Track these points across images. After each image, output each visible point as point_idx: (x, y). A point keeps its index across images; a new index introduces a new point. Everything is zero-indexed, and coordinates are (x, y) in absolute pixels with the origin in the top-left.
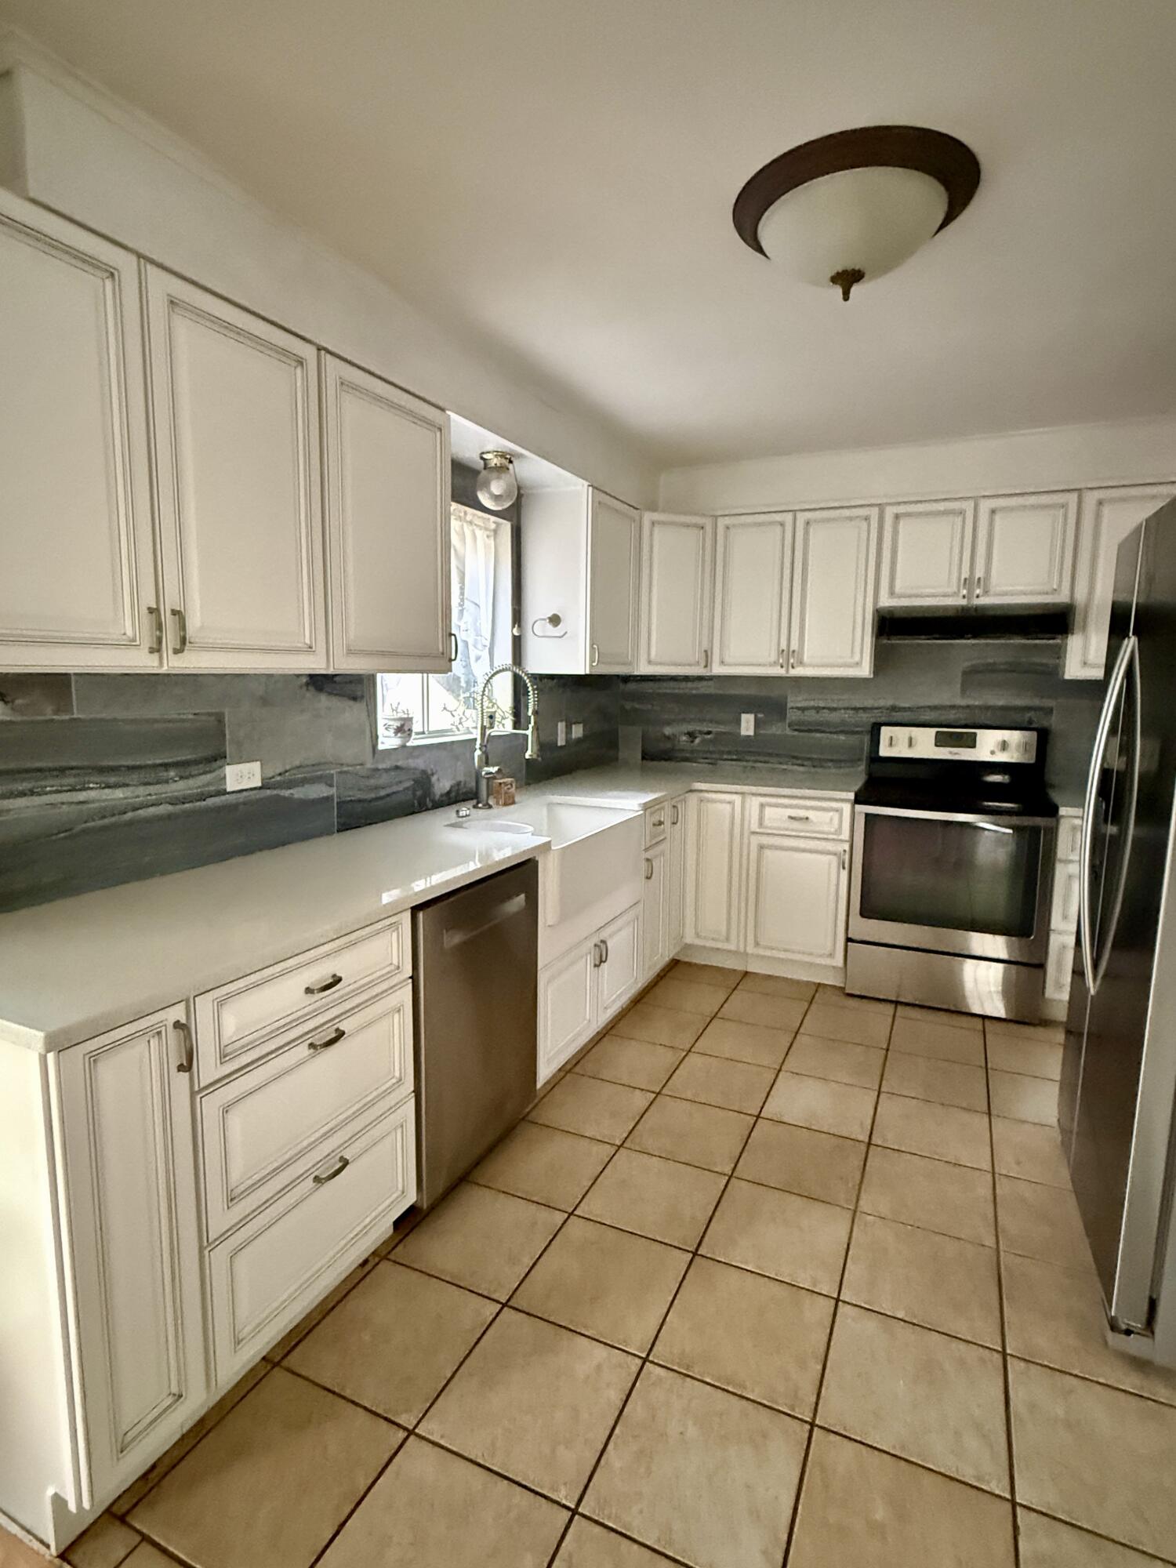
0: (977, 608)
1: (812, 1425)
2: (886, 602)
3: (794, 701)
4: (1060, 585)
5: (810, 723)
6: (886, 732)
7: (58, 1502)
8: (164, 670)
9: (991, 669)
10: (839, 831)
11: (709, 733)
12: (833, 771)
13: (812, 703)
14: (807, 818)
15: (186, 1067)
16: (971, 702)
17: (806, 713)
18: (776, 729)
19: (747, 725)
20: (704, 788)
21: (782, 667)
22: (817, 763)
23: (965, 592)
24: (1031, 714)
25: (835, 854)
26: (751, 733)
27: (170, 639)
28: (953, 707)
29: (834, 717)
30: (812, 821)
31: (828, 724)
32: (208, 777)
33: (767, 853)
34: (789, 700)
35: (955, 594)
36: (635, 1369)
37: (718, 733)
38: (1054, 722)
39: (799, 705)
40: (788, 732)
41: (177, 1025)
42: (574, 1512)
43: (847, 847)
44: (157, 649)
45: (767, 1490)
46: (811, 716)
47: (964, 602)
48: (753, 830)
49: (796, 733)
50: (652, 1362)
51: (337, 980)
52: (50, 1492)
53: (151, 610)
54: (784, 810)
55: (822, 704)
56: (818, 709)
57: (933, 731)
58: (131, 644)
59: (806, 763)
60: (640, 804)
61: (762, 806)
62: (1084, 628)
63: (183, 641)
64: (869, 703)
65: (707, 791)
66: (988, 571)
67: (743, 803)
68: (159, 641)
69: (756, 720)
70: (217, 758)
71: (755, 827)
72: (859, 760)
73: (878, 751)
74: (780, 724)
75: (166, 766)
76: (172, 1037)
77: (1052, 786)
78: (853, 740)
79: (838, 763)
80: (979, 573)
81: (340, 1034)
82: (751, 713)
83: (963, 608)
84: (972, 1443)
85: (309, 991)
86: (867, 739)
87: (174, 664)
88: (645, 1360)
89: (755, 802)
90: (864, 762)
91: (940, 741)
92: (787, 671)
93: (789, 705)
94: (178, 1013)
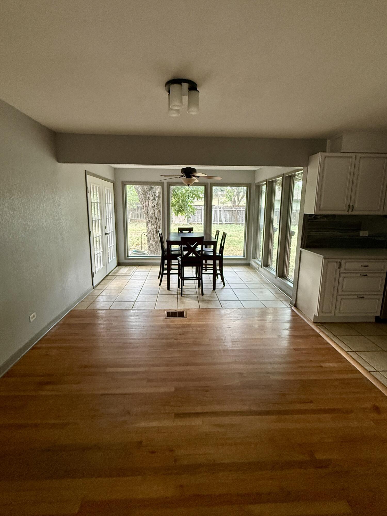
7: (315, 315)
8: (349, 214)
15: (339, 268)
27: (351, 210)
32: (357, 233)
41: (339, 262)
44: (348, 211)
51: (367, 266)
52: (314, 314)
53: (348, 205)
58: (345, 210)
63: (353, 209)
68: (349, 209)
70: (359, 230)
75: (349, 230)
76: (338, 263)
81: (367, 275)
85: (362, 266)
87: (351, 213)
94: (340, 260)
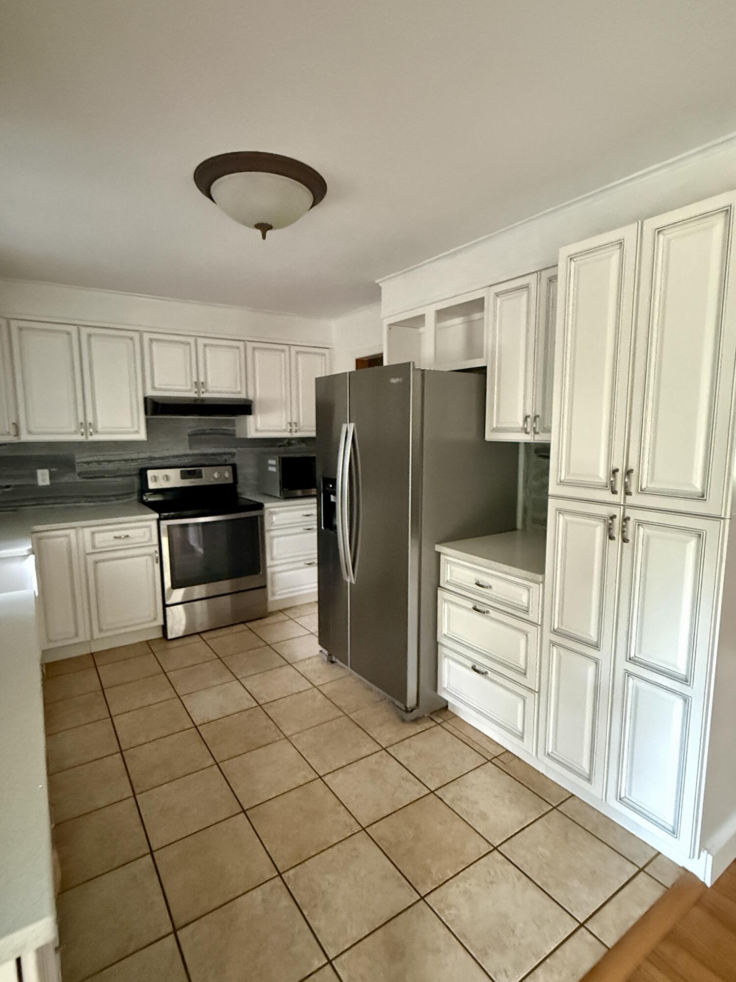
0: (203, 400)
1: (364, 829)
2: (150, 393)
3: (80, 458)
4: (241, 389)
5: (95, 472)
6: (150, 473)
9: (203, 433)
10: (150, 540)
11: (8, 487)
12: (115, 502)
13: (95, 458)
14: (128, 536)
16: (195, 452)
17: (90, 465)
18: (68, 479)
19: (43, 478)
20: (42, 529)
21: (82, 434)
22: (104, 498)
23: (196, 390)
24: (226, 457)
25: (150, 555)
26: (48, 482)
28: (186, 455)
29: (110, 467)
30: (130, 537)
31: (107, 472)
33: (100, 565)
34: (76, 457)
35: (190, 391)
36: (281, 883)
37: (16, 486)
38: (236, 460)
39: (84, 460)
40: (78, 479)
42: (330, 962)
43: (157, 549)
45: (377, 865)
46: (95, 467)
47: (196, 396)
48: (88, 551)
49: (85, 480)
50: (284, 872)
54: (111, 533)
55: (101, 459)
56: (99, 462)
57: (178, 471)
59: (95, 500)
60: (28, 550)
61: (93, 533)
62: (254, 413)
64: (134, 456)
65: (47, 531)
66: (206, 379)
67: (77, 533)
69: (50, 473)
71: (89, 549)
72: (133, 493)
73: (148, 486)
74: (72, 474)
77: (241, 494)
78: (127, 480)
79: (117, 497)
80: (202, 379)
82: (47, 468)
83: (196, 399)
84: (407, 785)
86: (136, 480)
88: (280, 875)
89: (87, 532)
90: (136, 494)
91: (184, 476)
92: (87, 437)
93: (78, 461)
